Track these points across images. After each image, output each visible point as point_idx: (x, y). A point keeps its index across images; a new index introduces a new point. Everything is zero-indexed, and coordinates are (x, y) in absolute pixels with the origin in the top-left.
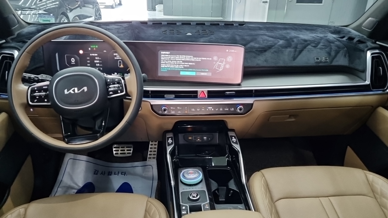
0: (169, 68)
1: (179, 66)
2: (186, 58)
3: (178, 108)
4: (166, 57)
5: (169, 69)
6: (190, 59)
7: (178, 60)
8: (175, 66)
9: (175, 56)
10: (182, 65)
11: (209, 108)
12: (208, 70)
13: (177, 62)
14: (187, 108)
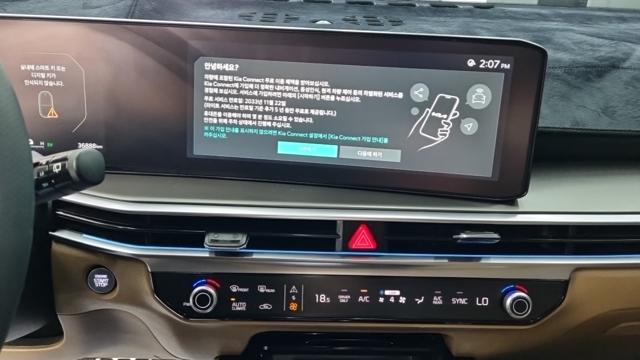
0: (233, 126)
1: (272, 121)
2: (303, 89)
3: (262, 289)
4: (223, 85)
5: (237, 131)
6: (316, 93)
7: (269, 98)
8: (257, 120)
9: (257, 80)
10: (285, 118)
11: (387, 292)
12: (386, 141)
13: (264, 106)
14: (299, 289)
